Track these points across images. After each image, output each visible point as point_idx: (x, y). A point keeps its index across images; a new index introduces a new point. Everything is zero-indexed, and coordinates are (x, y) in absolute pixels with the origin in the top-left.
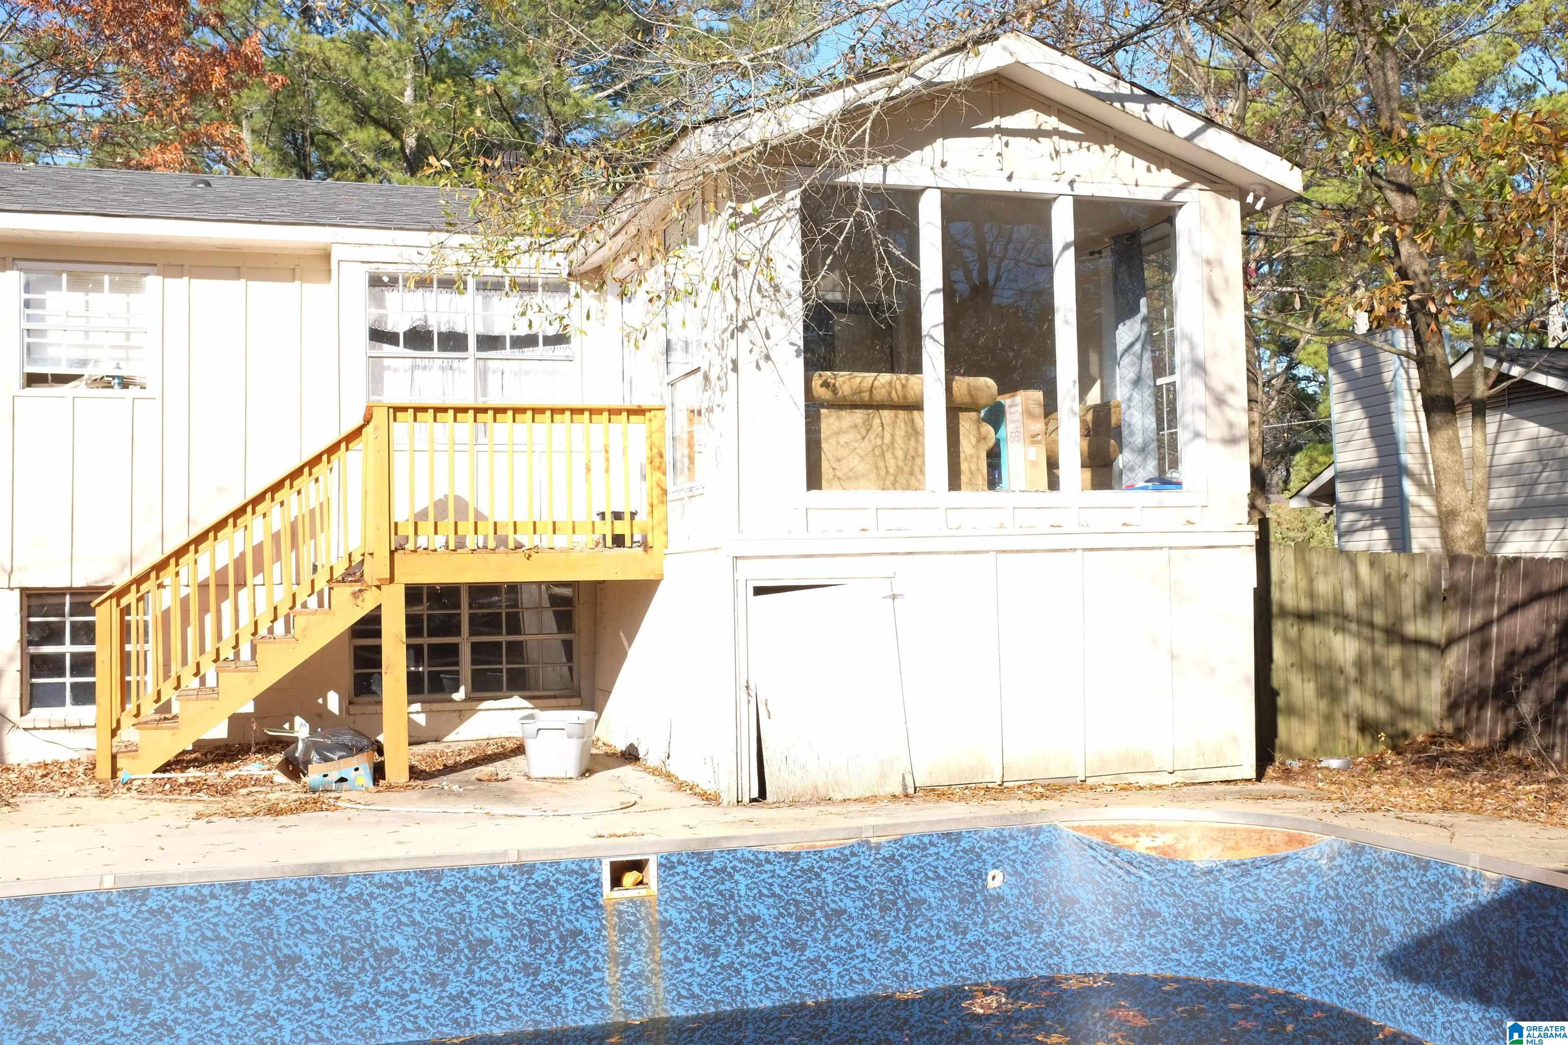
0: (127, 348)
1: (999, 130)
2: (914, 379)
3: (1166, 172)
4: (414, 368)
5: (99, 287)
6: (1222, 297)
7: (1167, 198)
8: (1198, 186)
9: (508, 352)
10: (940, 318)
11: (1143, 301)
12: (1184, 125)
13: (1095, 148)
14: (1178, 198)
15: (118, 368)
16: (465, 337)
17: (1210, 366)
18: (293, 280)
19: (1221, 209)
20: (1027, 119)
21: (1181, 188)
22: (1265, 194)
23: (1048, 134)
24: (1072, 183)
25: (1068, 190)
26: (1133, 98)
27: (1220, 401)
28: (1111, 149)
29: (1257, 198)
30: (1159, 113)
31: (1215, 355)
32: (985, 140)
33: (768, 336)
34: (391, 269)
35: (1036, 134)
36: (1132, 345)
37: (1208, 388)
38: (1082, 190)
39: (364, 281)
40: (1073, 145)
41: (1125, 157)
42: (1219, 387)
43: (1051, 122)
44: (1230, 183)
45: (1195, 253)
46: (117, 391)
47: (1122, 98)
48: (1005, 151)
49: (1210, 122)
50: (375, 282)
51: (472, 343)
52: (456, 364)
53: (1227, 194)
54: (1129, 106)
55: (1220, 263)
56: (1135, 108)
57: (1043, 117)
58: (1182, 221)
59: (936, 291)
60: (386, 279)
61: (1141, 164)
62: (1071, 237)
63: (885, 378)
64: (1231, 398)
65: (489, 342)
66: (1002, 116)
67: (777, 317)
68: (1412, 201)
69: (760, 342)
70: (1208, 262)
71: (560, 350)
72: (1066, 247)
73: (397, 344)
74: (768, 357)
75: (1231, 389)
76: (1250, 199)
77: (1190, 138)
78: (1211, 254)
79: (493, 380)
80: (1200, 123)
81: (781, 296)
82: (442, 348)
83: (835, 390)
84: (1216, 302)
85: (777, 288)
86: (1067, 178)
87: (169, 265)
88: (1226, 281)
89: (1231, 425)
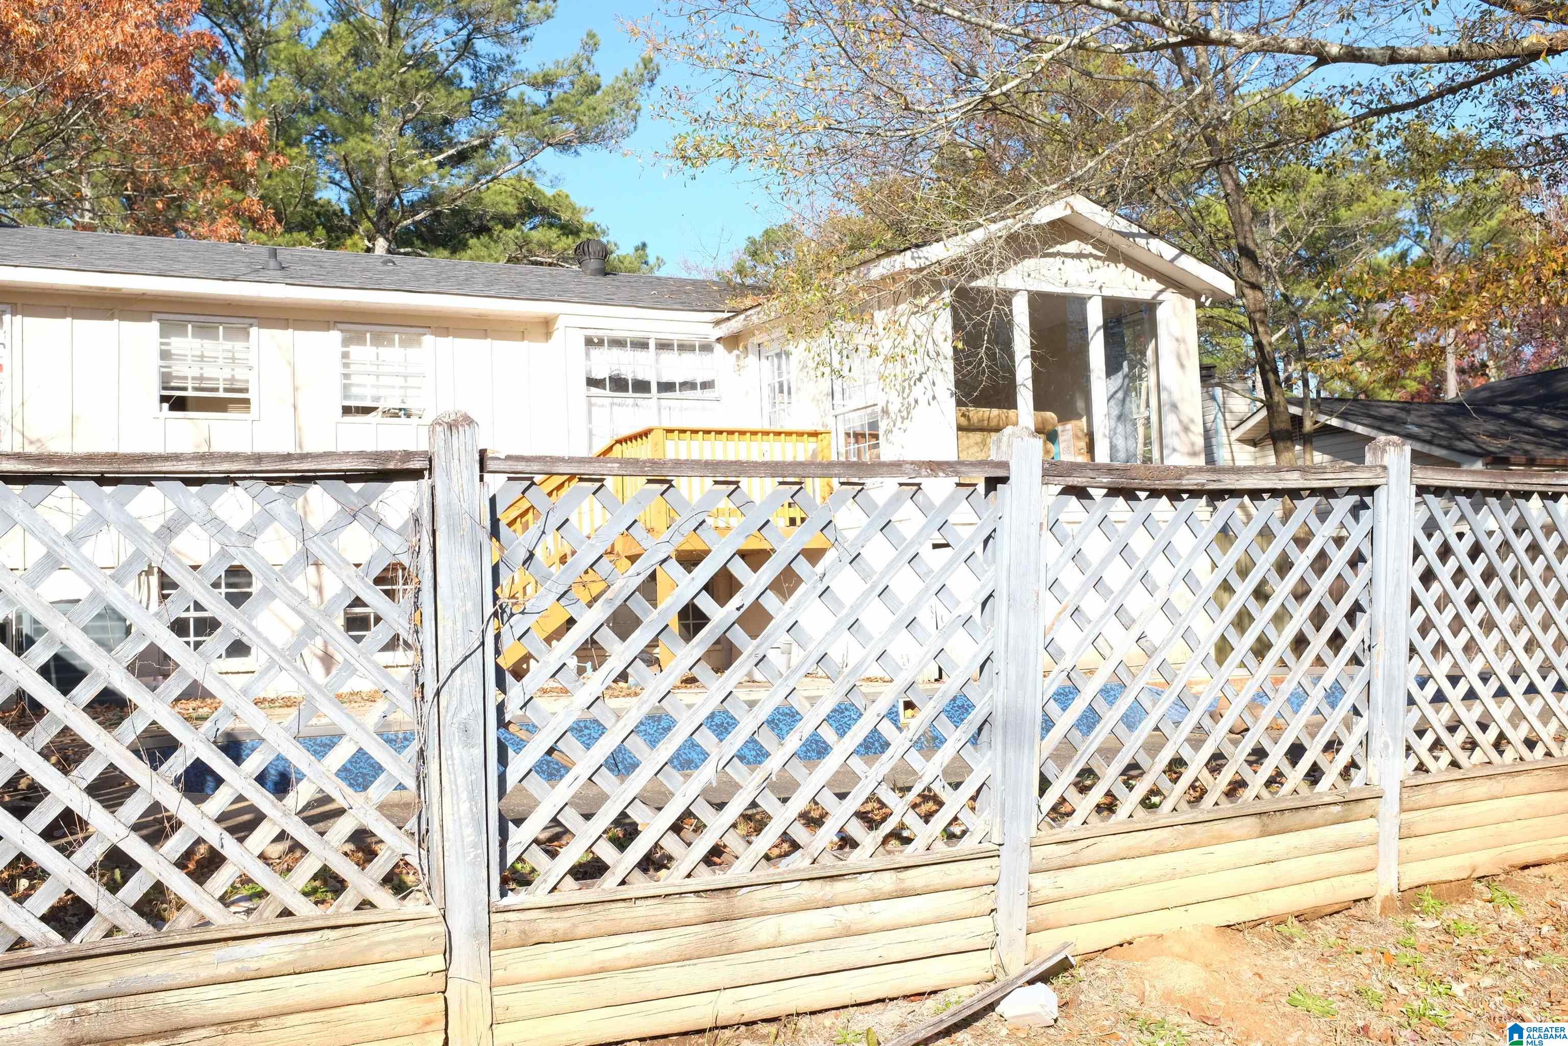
0: (406, 388)
1: (1058, 254)
2: (1012, 412)
3: (1153, 281)
4: (612, 404)
5: (391, 343)
6: (1185, 362)
7: (1154, 298)
8: (1171, 290)
9: (677, 394)
10: (1029, 374)
11: (1125, 364)
12: (1169, 252)
13: (1112, 265)
14: (1160, 298)
15: (403, 402)
16: (649, 383)
17: (1179, 405)
18: (523, 339)
19: (1184, 307)
20: (1073, 246)
21: (1161, 292)
22: (1212, 296)
23: (1086, 256)
24: (1101, 288)
25: (1098, 292)
26: (1139, 235)
27: (1186, 429)
28: (1121, 266)
29: (1207, 299)
30: (1156, 245)
31: (1183, 399)
32: (1051, 260)
33: (934, 384)
34: (600, 333)
35: (1080, 256)
36: (1116, 392)
37: (1180, 421)
38: (1107, 292)
39: (582, 341)
40: (1100, 263)
41: (1130, 271)
42: (1185, 419)
43: (1088, 249)
44: (1189, 288)
45: (1170, 334)
46: (403, 419)
47: (1134, 235)
48: (1062, 267)
49: (1183, 250)
50: (589, 342)
51: (654, 387)
52: (640, 402)
53: (1187, 295)
54: (1137, 239)
55: (1184, 341)
56: (1141, 242)
57: (1083, 245)
58: (1162, 313)
59: (1027, 357)
60: (596, 340)
61: (1138, 276)
62: (1101, 323)
63: (995, 412)
64: (1192, 427)
65: (666, 387)
66: (1061, 244)
67: (939, 372)
68: (1259, 295)
69: (929, 387)
70: (1177, 340)
71: (708, 393)
72: (1098, 329)
73: (604, 388)
74: (934, 398)
75: (1192, 421)
76: (1203, 299)
77: (1172, 261)
78: (1178, 334)
79: (665, 413)
80: (1177, 251)
81: (941, 358)
82: (634, 391)
83: (969, 419)
84: (1182, 366)
85: (938, 354)
86: (1097, 285)
87: (439, 328)
88: (1188, 351)
89: (1193, 444)
